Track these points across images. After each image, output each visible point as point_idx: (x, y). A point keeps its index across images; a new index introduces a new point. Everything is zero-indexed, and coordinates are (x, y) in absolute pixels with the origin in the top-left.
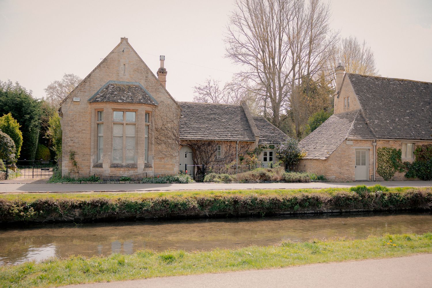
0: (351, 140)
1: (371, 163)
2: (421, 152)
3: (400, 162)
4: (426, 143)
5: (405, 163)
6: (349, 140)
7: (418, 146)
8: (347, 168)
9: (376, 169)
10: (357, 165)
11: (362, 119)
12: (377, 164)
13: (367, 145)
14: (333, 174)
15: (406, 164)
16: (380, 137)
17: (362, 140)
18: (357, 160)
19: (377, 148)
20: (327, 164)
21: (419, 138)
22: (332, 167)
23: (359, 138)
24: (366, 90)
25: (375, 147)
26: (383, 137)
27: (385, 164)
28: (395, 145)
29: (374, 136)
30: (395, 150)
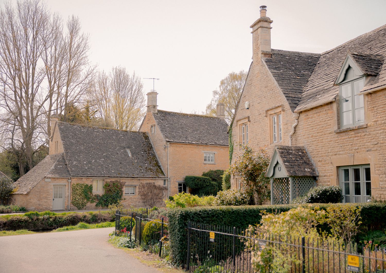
0: (49, 178)
1: (66, 196)
2: (109, 186)
3: (91, 195)
4: (113, 180)
5: (95, 196)
6: (47, 178)
7: (106, 182)
8: (46, 201)
9: (71, 201)
10: (55, 197)
11: (63, 161)
12: (72, 197)
13: (64, 182)
14: (33, 205)
15: (97, 196)
16: (74, 175)
17: (59, 178)
18: (55, 194)
19: (72, 184)
20: (28, 197)
21: (108, 176)
22: (32, 200)
23: (57, 176)
24: (72, 136)
25: (70, 184)
26: (77, 175)
27: (78, 196)
28: (88, 182)
29: (70, 175)
30: (87, 185)
